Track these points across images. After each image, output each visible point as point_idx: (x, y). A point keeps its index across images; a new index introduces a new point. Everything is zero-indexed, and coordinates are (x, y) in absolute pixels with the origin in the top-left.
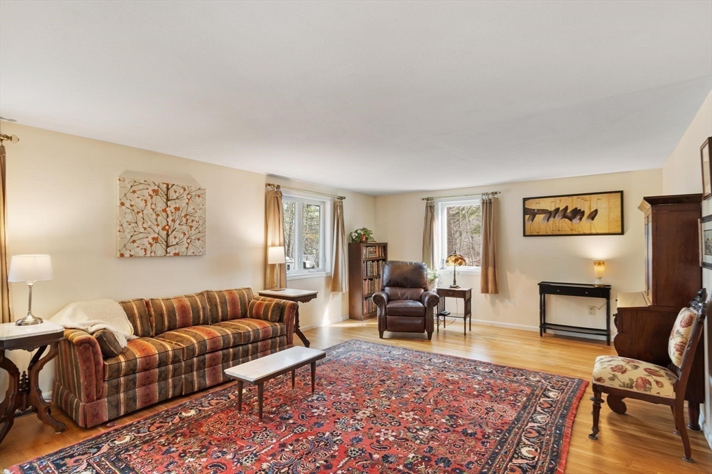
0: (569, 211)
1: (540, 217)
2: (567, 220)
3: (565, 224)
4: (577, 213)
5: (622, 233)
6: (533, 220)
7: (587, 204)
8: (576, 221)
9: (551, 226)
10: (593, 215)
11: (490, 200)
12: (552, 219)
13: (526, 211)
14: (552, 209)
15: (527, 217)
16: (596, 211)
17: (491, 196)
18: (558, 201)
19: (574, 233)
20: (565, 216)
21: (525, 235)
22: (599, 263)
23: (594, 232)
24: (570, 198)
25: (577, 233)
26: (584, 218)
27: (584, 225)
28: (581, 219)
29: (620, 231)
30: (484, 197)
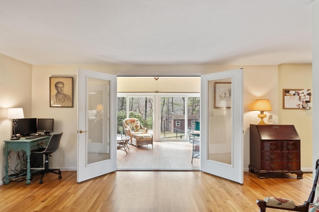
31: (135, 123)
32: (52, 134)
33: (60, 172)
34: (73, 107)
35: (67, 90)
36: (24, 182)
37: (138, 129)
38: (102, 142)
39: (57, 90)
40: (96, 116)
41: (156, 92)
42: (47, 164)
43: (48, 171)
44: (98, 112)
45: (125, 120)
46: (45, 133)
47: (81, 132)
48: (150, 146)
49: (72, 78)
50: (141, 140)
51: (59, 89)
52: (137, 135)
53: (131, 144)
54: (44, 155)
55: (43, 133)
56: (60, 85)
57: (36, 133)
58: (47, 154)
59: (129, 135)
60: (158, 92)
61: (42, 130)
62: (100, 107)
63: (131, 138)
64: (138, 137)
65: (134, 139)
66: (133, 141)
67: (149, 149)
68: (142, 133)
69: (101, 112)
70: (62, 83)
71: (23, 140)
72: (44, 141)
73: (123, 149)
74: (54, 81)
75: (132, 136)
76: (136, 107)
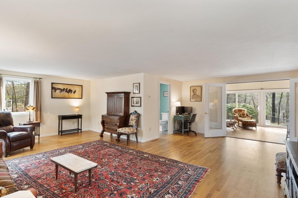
0: (68, 90)
1: (58, 91)
2: (67, 93)
3: (66, 94)
4: (70, 91)
5: (82, 98)
6: (55, 92)
7: (73, 88)
8: (70, 93)
9: (62, 95)
10: (75, 92)
11: (38, 81)
12: (62, 92)
13: (53, 88)
14: (62, 88)
15: (53, 90)
16: (76, 91)
17: (38, 79)
18: (64, 86)
19: (69, 97)
20: (66, 91)
21: (52, 98)
22: (76, 108)
23: (75, 97)
24: (68, 85)
25: (70, 97)
26: (72, 93)
27: (72, 95)
28: (71, 93)
29: (81, 98)
30: (35, 79)
31: (242, 112)
32: (192, 114)
33: (195, 133)
34: (201, 101)
35: (198, 93)
36: (181, 134)
37: (245, 116)
38: (217, 122)
39: (194, 93)
40: (213, 106)
41: (261, 89)
42: (190, 128)
43: (190, 131)
44: (214, 104)
45: (234, 109)
46: (188, 113)
47: (206, 113)
48: (254, 128)
49: (201, 86)
50: (246, 123)
51: (195, 93)
52: (243, 120)
53: (238, 126)
54: (188, 123)
55: (187, 114)
56: (195, 91)
57: (184, 113)
58: (190, 123)
59: (237, 119)
60: (263, 89)
61: (187, 112)
62: (216, 101)
63: (239, 121)
64: (243, 121)
65: (240, 123)
66: (240, 124)
67: (254, 130)
68: (248, 119)
69: (217, 104)
70: (196, 89)
71: (180, 115)
72: (189, 117)
73: (232, 127)
74: (192, 89)
75: (239, 120)
76: (250, 100)
